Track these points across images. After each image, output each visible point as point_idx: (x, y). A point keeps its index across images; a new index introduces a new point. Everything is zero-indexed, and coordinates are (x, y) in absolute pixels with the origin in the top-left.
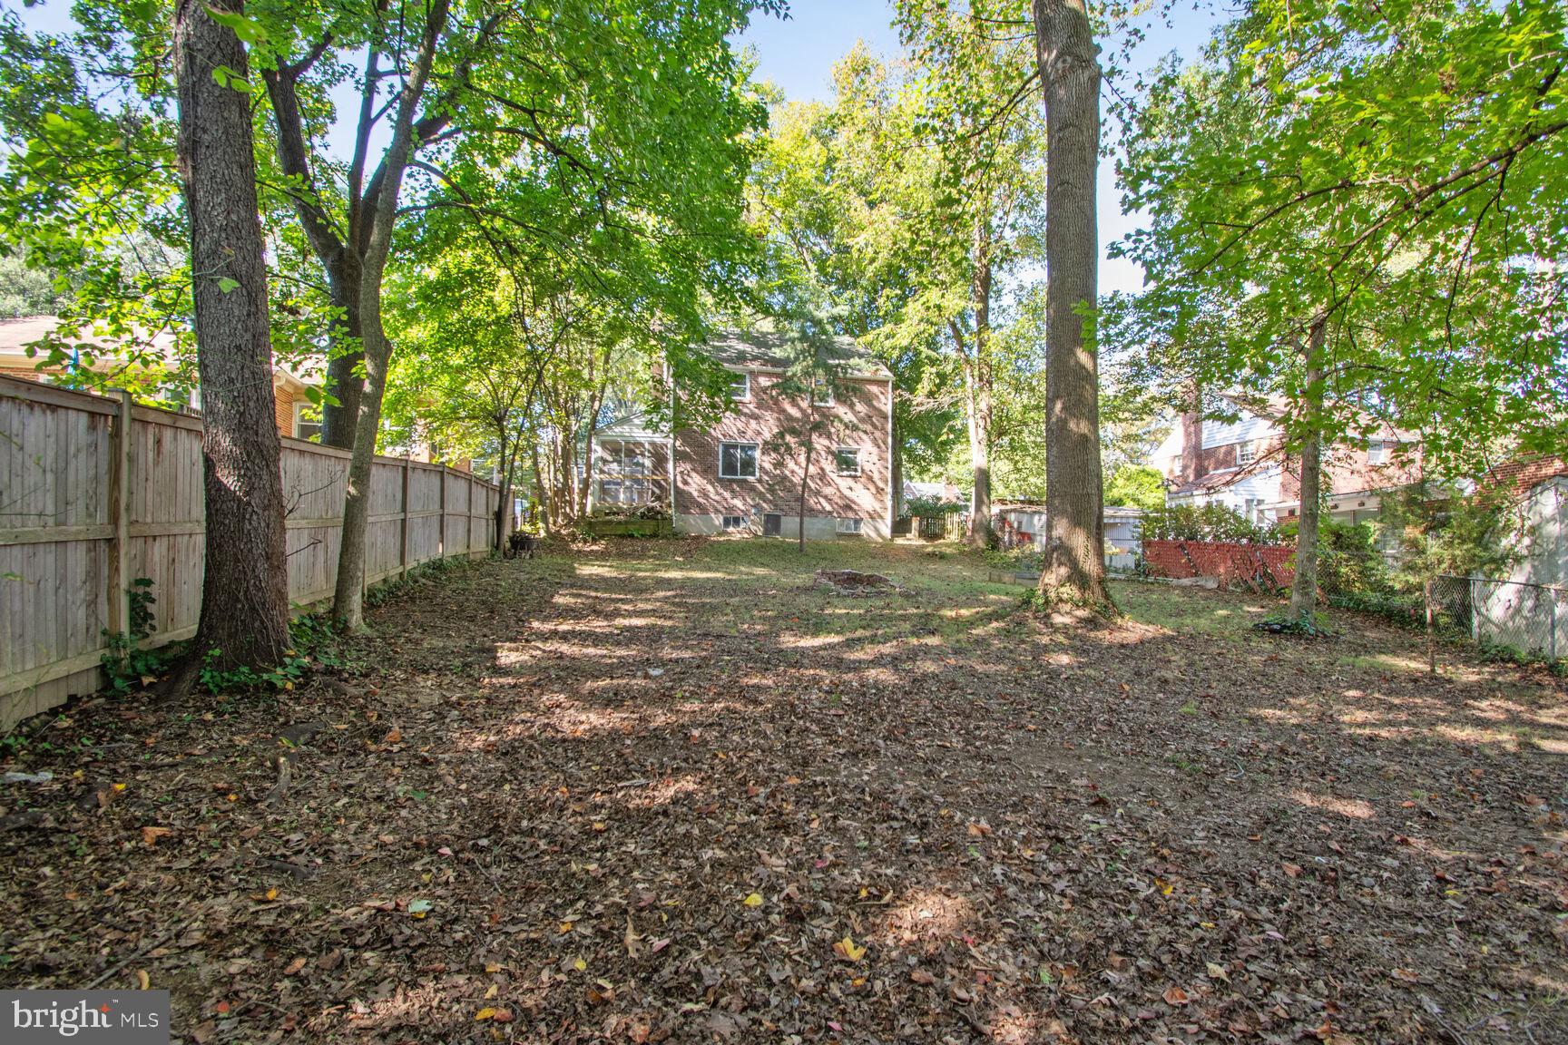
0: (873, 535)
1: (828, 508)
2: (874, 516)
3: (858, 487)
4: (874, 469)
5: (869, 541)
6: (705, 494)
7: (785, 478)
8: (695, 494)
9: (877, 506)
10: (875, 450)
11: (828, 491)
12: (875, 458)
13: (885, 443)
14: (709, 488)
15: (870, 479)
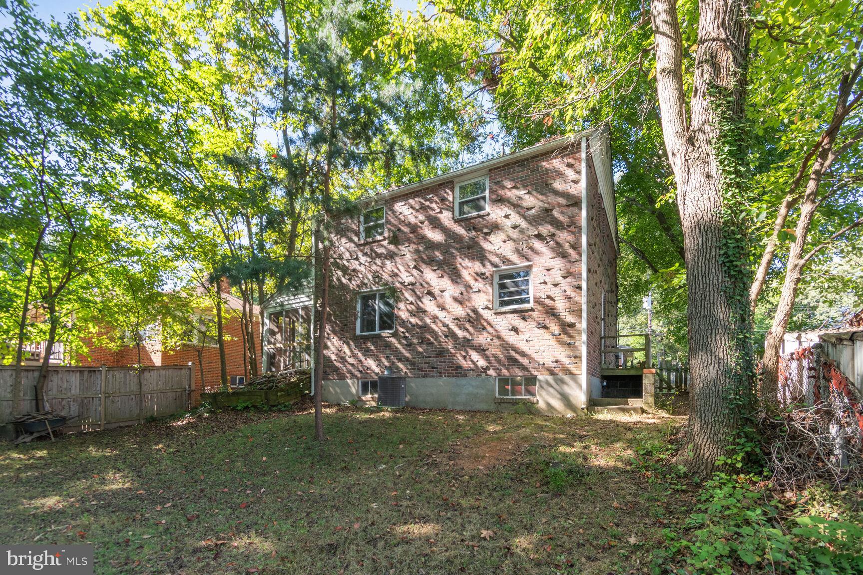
0: (557, 404)
1: (482, 363)
2: (559, 373)
3: (529, 329)
4: (555, 292)
5: (549, 415)
6: (343, 360)
7: (425, 328)
8: (333, 357)
9: (562, 355)
10: (558, 264)
11: (482, 339)
12: (557, 275)
13: (575, 247)
14: (346, 349)
15: (551, 312)
